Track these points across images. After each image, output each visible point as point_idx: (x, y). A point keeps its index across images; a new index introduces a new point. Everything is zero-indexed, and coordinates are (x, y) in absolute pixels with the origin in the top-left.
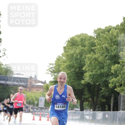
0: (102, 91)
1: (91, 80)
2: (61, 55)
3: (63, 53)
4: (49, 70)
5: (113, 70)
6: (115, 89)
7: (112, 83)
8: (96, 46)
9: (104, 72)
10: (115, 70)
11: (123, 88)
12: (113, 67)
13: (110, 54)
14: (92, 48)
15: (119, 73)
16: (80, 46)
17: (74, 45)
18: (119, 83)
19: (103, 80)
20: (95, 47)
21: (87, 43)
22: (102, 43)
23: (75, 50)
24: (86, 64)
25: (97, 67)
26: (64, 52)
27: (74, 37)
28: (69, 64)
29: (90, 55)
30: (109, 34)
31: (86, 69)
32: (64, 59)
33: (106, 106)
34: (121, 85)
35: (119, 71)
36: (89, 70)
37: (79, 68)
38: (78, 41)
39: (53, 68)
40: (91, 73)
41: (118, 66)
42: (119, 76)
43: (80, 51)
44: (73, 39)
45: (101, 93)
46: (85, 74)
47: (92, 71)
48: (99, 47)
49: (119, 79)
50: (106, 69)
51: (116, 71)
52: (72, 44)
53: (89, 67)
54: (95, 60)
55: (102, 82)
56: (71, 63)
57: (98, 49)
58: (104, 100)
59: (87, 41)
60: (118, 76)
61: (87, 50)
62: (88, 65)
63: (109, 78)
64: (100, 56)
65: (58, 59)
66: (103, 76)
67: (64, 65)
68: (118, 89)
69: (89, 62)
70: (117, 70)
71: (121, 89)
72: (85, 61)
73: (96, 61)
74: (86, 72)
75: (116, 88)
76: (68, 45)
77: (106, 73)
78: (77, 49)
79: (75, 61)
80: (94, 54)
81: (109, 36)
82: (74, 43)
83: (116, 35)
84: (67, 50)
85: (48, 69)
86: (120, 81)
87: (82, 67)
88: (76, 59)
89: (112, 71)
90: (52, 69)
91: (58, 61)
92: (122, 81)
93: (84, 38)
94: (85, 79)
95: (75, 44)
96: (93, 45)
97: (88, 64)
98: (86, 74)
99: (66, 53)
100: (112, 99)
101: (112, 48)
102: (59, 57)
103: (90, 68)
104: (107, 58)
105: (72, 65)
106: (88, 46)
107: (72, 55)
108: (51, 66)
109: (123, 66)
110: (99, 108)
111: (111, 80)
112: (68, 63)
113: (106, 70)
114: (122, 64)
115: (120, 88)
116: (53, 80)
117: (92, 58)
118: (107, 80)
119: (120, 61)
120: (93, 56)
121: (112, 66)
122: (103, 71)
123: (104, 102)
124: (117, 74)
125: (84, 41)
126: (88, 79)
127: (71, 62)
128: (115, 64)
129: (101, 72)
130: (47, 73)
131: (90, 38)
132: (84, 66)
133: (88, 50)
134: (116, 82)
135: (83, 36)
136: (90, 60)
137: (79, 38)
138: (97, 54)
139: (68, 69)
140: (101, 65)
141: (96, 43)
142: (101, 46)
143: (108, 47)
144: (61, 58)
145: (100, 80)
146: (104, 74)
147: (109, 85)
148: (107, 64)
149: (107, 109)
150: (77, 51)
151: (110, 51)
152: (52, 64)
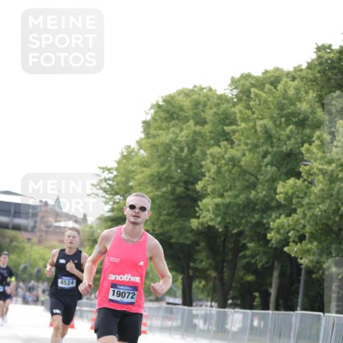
0: (248, 253)
1: (219, 219)
2: (134, 145)
3: (142, 139)
4: (99, 184)
5: (281, 193)
6: (286, 249)
7: (278, 231)
8: (237, 125)
9: (257, 199)
10: (286, 193)
11: (306, 245)
12: (283, 186)
13: (275, 149)
14: (225, 128)
15: (298, 202)
16: (191, 123)
17: (174, 119)
18: (298, 231)
19: (253, 221)
20: (234, 127)
21: (209, 114)
22: (255, 116)
23: (178, 132)
24: (207, 174)
25: (238, 185)
26: (143, 136)
27: (175, 96)
28: (159, 173)
29: (219, 150)
30: (275, 91)
31: (204, 187)
32: (144, 157)
33: (257, 294)
34: (302, 238)
35: (298, 197)
36: (213, 191)
37: (186, 183)
38: (185, 108)
39: (109, 179)
40: (218, 200)
41: (296, 183)
42: (299, 210)
43: (191, 135)
44: (172, 101)
45: (244, 257)
46: (201, 201)
47: (222, 196)
48: (245, 128)
49: (298, 220)
50: (264, 190)
51: (289, 198)
52: (167, 115)
53: (213, 184)
54: (231, 163)
55: (250, 225)
56: (164, 169)
57: (242, 131)
58: (250, 278)
59: (211, 108)
60: (295, 211)
61: (208, 134)
62: (213, 179)
63: (270, 216)
64: (247, 153)
65: (127, 157)
66: (254, 210)
67: (142, 172)
68: (292, 249)
69: (214, 169)
70: (293, 194)
71: (302, 250)
72: (202, 166)
73: (234, 165)
74: (205, 196)
75: (287, 244)
76: (157, 118)
77: (263, 200)
78: (181, 130)
79: (176, 162)
80: (229, 146)
81: (274, 97)
82: (175, 113)
83: (293, 94)
84: (152, 132)
85: (95, 184)
86: (301, 226)
87: (195, 183)
88: (179, 159)
89: (280, 197)
90: (108, 184)
91: (124, 161)
92: (304, 226)
93: (202, 99)
94: (201, 216)
95: (175, 116)
96: (227, 119)
97: (211, 173)
98: (205, 201)
99: (151, 140)
100: (276, 274)
101: (282, 132)
102: (130, 150)
103: (218, 186)
104: (268, 159)
105: (166, 175)
106: (211, 121)
107: (168, 148)
108: (106, 175)
109: (310, 185)
110: (233, 298)
111: (274, 221)
112: (154, 169)
113: (261, 192)
114: (308, 177)
115: (299, 244)
116: (110, 214)
117: (223, 158)
118: (265, 221)
119: (301, 170)
120: (226, 152)
121: (278, 184)
122: (255, 196)
123: (248, 282)
124: (294, 207)
125: (201, 108)
126: (208, 218)
127: (162, 165)
128: (288, 179)
129: (248, 199)
130: (94, 193)
131: (219, 101)
132: (201, 180)
133: (211, 132)
134: (287, 230)
135: (199, 95)
136: (217, 163)
137: (189, 99)
138: (237, 148)
139: (154, 185)
140: (247, 177)
141: (238, 115)
142: (251, 124)
143: (271, 127)
144: (133, 154)
145: (243, 221)
146: (255, 204)
147: (269, 236)
148: (265, 177)
149: (257, 302)
150: (182, 137)
151: (275, 141)
152: (109, 170)
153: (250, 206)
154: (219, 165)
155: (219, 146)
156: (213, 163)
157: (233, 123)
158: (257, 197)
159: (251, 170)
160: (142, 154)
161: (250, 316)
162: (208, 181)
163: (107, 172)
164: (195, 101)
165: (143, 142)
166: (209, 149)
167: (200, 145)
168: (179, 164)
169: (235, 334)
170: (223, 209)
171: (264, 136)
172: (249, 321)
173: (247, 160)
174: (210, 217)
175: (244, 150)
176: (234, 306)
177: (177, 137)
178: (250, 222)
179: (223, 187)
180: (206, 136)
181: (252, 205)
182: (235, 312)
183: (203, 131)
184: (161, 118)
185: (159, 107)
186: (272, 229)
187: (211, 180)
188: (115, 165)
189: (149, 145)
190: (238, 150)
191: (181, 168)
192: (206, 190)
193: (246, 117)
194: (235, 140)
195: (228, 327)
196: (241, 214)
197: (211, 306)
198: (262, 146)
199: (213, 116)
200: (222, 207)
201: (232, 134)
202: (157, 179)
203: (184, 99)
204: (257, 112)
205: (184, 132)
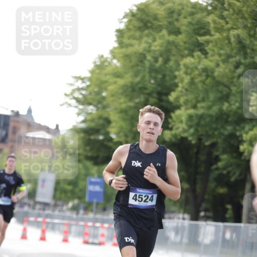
0: (220, 164)
1: (192, 131)
2: (107, 55)
3: (115, 48)
4: (72, 94)
8: (211, 35)
9: (230, 111)
13: (248, 61)
14: (199, 38)
16: (164, 32)
17: (148, 28)
19: (226, 133)
20: (207, 37)
21: (184, 23)
22: (229, 26)
23: (150, 41)
24: (180, 85)
25: (212, 96)
26: (116, 45)
27: (150, 4)
28: (132, 83)
29: (192, 60)
31: (177, 98)
32: (117, 67)
33: (229, 207)
36: (186, 102)
37: (159, 94)
38: (159, 16)
39: (82, 89)
40: (191, 111)
43: (165, 45)
44: (146, 10)
45: (217, 169)
46: (174, 112)
47: (195, 107)
48: (219, 39)
50: (237, 101)
52: (141, 24)
53: (186, 95)
54: (204, 74)
55: (223, 137)
56: (138, 79)
57: (216, 42)
58: (222, 190)
59: (185, 18)
61: (182, 44)
62: (186, 90)
63: (243, 128)
64: (221, 64)
65: (101, 66)
66: (227, 122)
67: (115, 83)
69: (187, 79)
72: (175, 77)
73: (207, 76)
74: (178, 107)
76: (131, 27)
77: (236, 113)
78: (154, 40)
79: (150, 72)
80: (203, 56)
81: (248, 7)
82: (149, 22)
84: (126, 41)
85: (68, 93)
87: (168, 94)
88: (153, 70)
90: (81, 94)
91: (97, 71)
93: (178, 7)
94: (174, 128)
95: (149, 25)
96: (201, 29)
97: (184, 84)
98: (178, 112)
99: (124, 50)
102: (102, 60)
103: (191, 97)
105: (140, 86)
106: (186, 31)
107: (142, 57)
108: (80, 84)
110: (206, 210)
111: (247, 133)
112: (128, 79)
116: (83, 126)
117: (196, 68)
118: (238, 134)
120: (199, 63)
122: (228, 107)
123: (221, 195)
125: (175, 16)
126: (181, 130)
127: (136, 75)
129: (221, 110)
130: (66, 103)
131: (193, 10)
132: (174, 90)
133: (185, 43)
135: (174, 3)
136: (191, 74)
137: (163, 8)
138: (211, 58)
139: (127, 96)
140: (221, 88)
141: (212, 25)
142: (225, 34)
143: (245, 38)
144: (106, 64)
145: (216, 133)
146: (228, 116)
147: (242, 148)
148: (238, 88)
149: (229, 214)
150: (156, 46)
151: (249, 51)
152: (83, 79)
153: (222, 118)
154: (192, 76)
155: (193, 56)
156: (186, 73)
157: (207, 33)
158: (229, 109)
159: (225, 80)
160: (115, 64)
161: (222, 229)
162: (182, 92)
163: (80, 82)
164: (169, 9)
165: (117, 51)
166: (182, 60)
167: (174, 55)
168: (153, 74)
169: (207, 246)
170: (195, 121)
171: (238, 46)
172: (221, 234)
173: (221, 71)
174: (184, 129)
175: (218, 61)
176: (206, 218)
177: (150, 46)
178: (223, 134)
179: (196, 98)
180: (180, 46)
181: (225, 117)
182: (207, 224)
183: (177, 41)
184: (135, 27)
185: (133, 15)
186: (245, 141)
187: (184, 91)
188: (89, 75)
189: (121, 55)
190: (211, 61)
191: (155, 78)
192: (179, 102)
193: (219, 26)
194: (208, 51)
195: (200, 239)
196: (214, 126)
197: (184, 219)
198: (235, 56)
199: (187, 26)
200: (194, 118)
201: (205, 45)
202: (130, 90)
203: (159, 7)
204: (230, 22)
205: (158, 42)
